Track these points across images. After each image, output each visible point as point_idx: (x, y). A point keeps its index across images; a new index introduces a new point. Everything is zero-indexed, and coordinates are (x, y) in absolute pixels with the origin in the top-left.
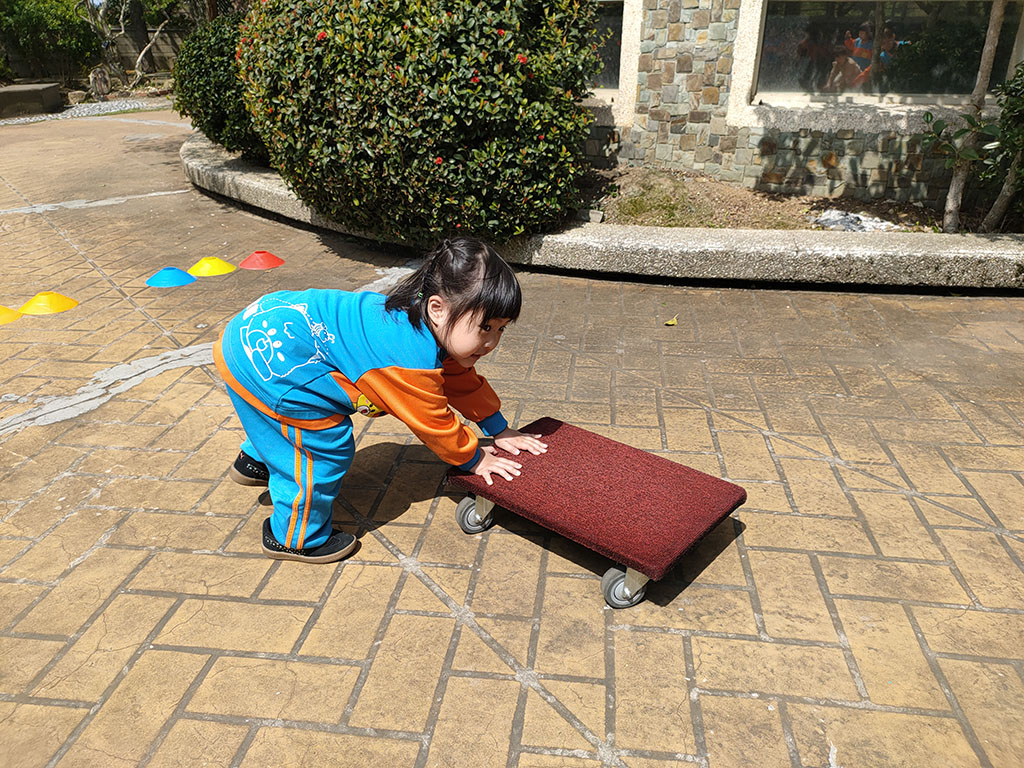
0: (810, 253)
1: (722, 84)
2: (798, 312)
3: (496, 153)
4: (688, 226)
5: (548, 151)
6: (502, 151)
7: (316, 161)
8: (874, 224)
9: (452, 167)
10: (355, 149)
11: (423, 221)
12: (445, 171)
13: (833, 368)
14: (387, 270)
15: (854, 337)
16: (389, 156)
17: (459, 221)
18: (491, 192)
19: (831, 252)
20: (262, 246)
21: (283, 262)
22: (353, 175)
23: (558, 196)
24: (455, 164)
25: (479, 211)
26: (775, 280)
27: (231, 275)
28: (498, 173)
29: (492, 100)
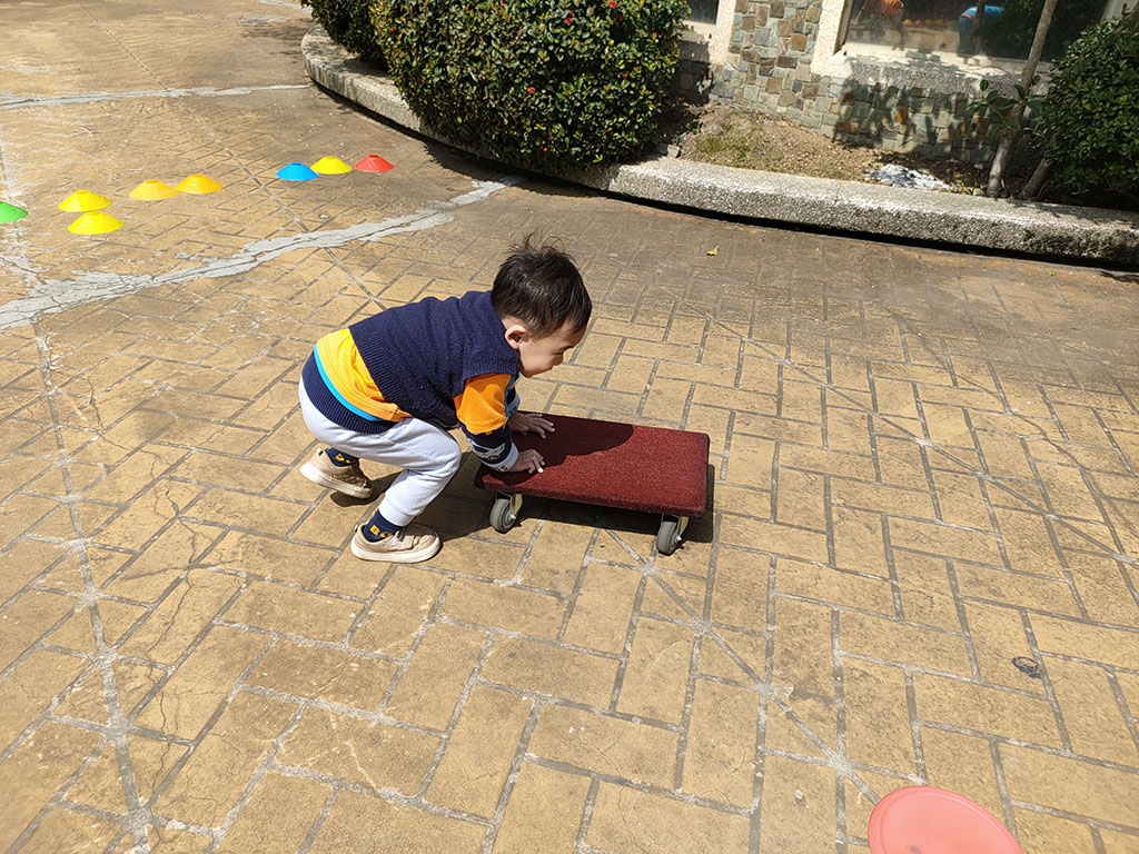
0: (846, 203)
1: (809, 33)
2: (824, 255)
3: (582, 88)
4: (754, 168)
5: (629, 88)
6: (588, 86)
7: (428, 79)
8: (925, 181)
9: (543, 97)
10: (461, 72)
11: (516, 143)
12: (537, 100)
13: (825, 300)
14: (482, 184)
15: (858, 278)
16: (490, 82)
17: (545, 146)
18: (576, 122)
19: (865, 204)
20: (375, 150)
21: (392, 167)
22: (459, 95)
23: (636, 130)
24: (546, 94)
25: (564, 138)
26: (815, 225)
27: (347, 174)
28: (583, 105)
29: (582, 40)
